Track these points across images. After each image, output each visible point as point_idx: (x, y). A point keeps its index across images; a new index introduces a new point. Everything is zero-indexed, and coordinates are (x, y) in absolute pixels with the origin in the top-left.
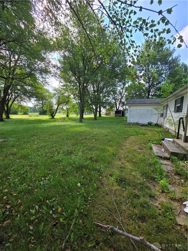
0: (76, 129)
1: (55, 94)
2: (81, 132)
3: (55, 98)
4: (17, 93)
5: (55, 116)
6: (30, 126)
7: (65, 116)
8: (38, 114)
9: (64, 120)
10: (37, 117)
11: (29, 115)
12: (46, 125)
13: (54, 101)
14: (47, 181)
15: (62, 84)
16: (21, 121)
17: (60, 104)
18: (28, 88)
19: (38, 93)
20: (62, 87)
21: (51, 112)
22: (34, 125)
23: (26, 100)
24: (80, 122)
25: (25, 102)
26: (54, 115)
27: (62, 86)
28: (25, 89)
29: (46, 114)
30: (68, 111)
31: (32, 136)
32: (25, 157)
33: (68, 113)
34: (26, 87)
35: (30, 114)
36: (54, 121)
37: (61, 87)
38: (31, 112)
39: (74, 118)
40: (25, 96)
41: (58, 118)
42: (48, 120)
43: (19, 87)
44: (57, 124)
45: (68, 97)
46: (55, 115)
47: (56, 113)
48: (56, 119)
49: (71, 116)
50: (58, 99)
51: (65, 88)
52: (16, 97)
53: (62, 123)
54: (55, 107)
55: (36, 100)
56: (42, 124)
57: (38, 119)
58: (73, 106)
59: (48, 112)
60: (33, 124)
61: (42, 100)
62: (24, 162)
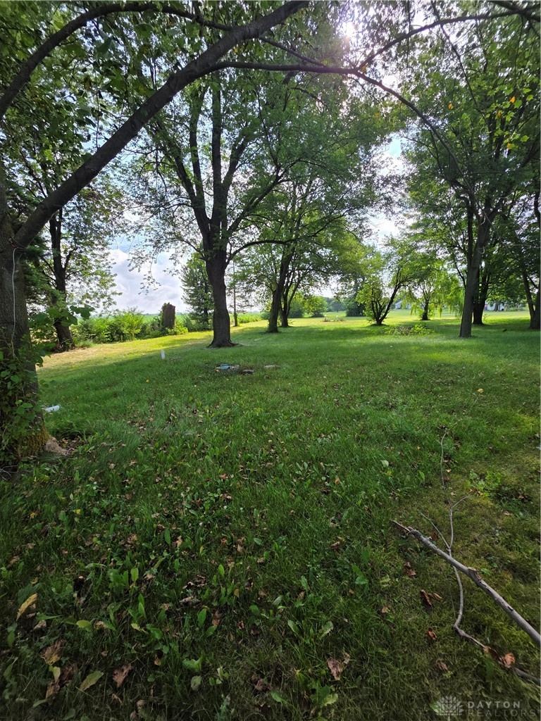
0: (435, 355)
1: (389, 256)
2: (449, 365)
3: (390, 267)
4: (303, 269)
5: (385, 320)
6: (323, 342)
7: (415, 318)
8: (345, 315)
9: (410, 328)
10: (341, 323)
11: (323, 319)
12: (356, 342)
13: (386, 277)
14: (327, 440)
15: (411, 222)
16: (307, 333)
17: (403, 282)
18: (324, 252)
19: (346, 262)
20: (410, 232)
21: (375, 309)
22: (330, 341)
23: (319, 284)
24: (460, 336)
25: (317, 287)
26: (384, 317)
27: (411, 228)
28: (319, 256)
29: (363, 315)
30: (427, 303)
31: (321, 364)
32: (302, 397)
33: (426, 308)
34: (320, 251)
35: (325, 314)
36: (379, 334)
37: (408, 231)
38: (330, 311)
39: (445, 323)
40: (318, 274)
41: (392, 324)
42: (366, 331)
43: (307, 255)
44: (385, 340)
45: (430, 258)
46: (385, 315)
47: (388, 309)
48: (388, 326)
49: (436, 316)
50: (397, 269)
51: (419, 231)
52: (302, 278)
53: (402, 340)
54: (388, 292)
55: (341, 280)
56: (348, 341)
57: (342, 327)
58: (447, 285)
59: (367, 308)
60: (330, 339)
61: (355, 278)
62: (299, 405)
